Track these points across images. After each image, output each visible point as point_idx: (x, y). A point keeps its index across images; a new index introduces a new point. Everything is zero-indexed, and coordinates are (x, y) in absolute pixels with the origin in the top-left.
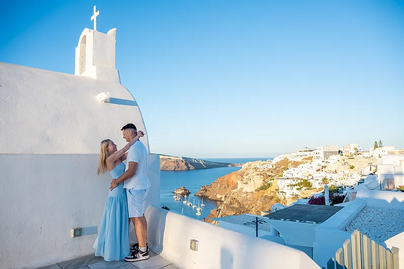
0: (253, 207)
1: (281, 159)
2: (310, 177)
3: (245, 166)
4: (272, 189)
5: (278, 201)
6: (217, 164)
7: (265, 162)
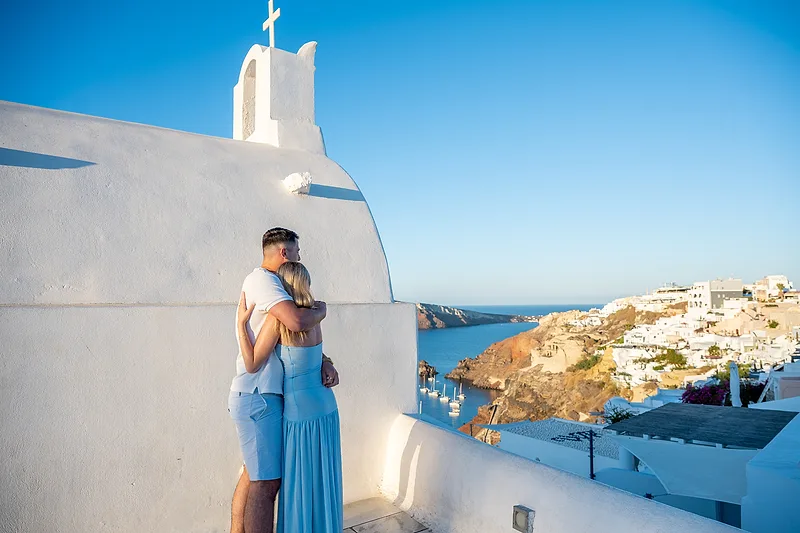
0: (562, 404)
1: (619, 308)
2: (682, 345)
3: (545, 321)
4: (603, 367)
5: (615, 391)
6: (488, 317)
7: (585, 313)
